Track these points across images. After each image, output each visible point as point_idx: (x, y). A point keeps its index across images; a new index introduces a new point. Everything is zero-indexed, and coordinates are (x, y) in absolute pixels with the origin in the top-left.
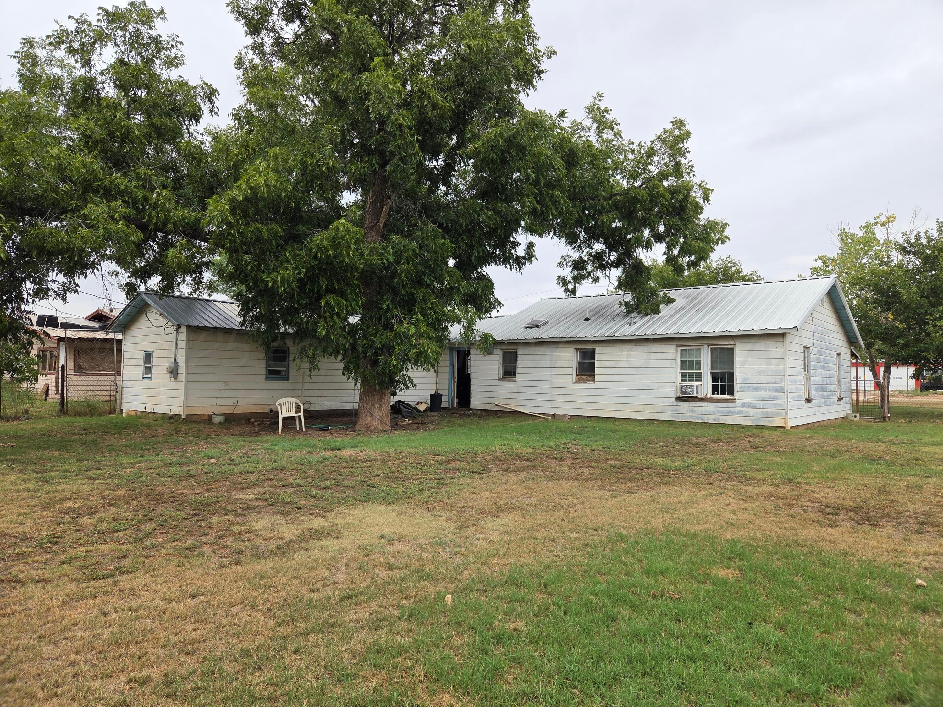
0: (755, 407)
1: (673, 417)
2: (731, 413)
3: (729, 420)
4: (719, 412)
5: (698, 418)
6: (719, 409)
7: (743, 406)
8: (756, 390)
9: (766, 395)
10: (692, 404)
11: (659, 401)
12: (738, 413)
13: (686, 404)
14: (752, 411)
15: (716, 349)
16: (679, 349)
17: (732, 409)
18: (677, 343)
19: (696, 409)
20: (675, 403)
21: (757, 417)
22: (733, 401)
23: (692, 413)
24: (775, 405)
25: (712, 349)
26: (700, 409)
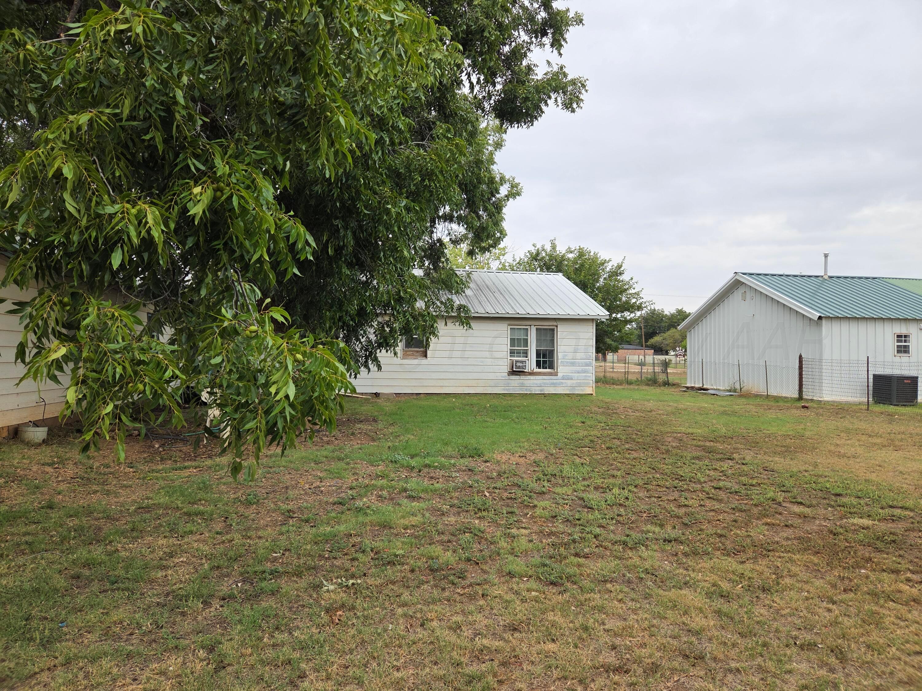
0: (572, 379)
1: (504, 390)
2: (555, 385)
3: (552, 391)
4: (544, 383)
5: (526, 390)
6: (545, 381)
7: (563, 378)
8: (573, 364)
9: (579, 368)
10: (523, 377)
11: (491, 376)
12: (559, 384)
13: (517, 377)
14: (569, 382)
15: (540, 329)
16: (509, 327)
17: (555, 381)
18: (509, 322)
19: (525, 382)
20: (507, 377)
21: (573, 387)
22: (556, 374)
23: (522, 385)
24: (586, 376)
25: (537, 329)
26: (529, 382)
